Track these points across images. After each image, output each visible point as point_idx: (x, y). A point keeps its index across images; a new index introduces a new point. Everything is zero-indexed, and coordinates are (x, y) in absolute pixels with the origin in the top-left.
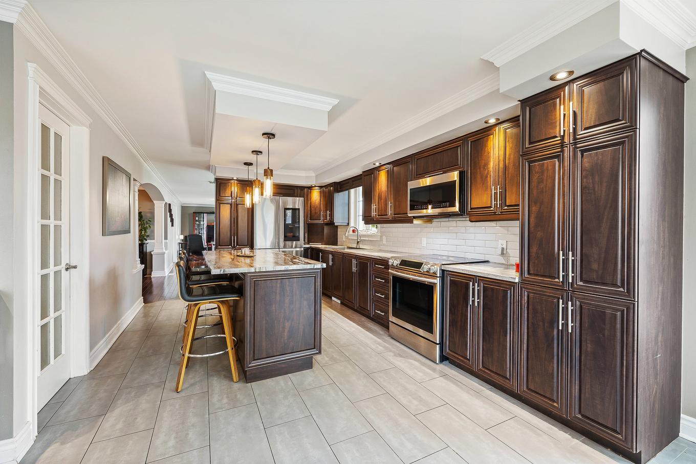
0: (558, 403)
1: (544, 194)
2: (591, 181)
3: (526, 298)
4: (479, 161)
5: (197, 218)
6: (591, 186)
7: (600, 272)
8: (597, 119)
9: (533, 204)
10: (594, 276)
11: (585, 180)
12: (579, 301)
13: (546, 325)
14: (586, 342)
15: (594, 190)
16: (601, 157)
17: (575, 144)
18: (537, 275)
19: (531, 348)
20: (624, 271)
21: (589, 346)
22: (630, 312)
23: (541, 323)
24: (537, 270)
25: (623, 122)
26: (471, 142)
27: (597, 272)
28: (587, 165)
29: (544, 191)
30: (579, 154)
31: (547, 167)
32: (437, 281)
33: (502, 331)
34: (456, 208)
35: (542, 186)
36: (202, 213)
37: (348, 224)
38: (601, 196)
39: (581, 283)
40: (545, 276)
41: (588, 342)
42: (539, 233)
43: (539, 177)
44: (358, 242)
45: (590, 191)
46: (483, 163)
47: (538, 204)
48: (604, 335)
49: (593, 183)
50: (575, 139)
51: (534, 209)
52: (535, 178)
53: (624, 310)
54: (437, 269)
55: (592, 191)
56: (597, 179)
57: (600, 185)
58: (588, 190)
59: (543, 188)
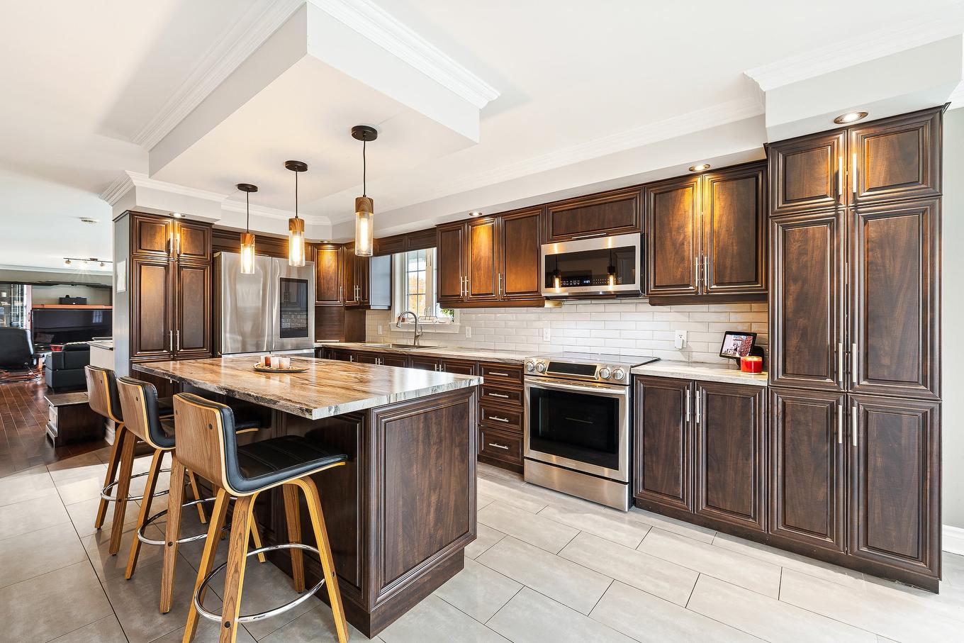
0: (832, 538)
1: (809, 269)
2: (879, 255)
3: (780, 406)
4: (669, 221)
5: (4, 295)
6: (880, 261)
7: (894, 368)
8: (888, 178)
9: (791, 281)
10: (885, 374)
11: (870, 253)
12: (863, 405)
13: (813, 439)
14: (875, 455)
15: (884, 266)
16: (893, 226)
17: (856, 207)
18: (798, 375)
19: (789, 471)
20: (927, 365)
21: (879, 460)
22: (935, 415)
23: (806, 438)
24: (799, 368)
25: (923, 186)
26: (655, 195)
27: (888, 367)
28: (873, 235)
29: (809, 265)
30: (862, 220)
31: (814, 234)
32: (625, 392)
33: (740, 454)
34: (636, 286)
35: (805, 259)
36: (18, 283)
37: (390, 308)
38: (893, 275)
39: (865, 383)
40: (810, 376)
41: (877, 455)
42: (801, 320)
43: (800, 246)
44: (416, 337)
45: (878, 268)
46: (676, 224)
47: (800, 283)
48: (900, 444)
49: (882, 257)
50: (855, 201)
51: (793, 288)
52: (794, 248)
53: (927, 412)
54: (623, 374)
55: (881, 268)
56: (888, 252)
57: (892, 262)
58: (876, 267)
59: (806, 261)
